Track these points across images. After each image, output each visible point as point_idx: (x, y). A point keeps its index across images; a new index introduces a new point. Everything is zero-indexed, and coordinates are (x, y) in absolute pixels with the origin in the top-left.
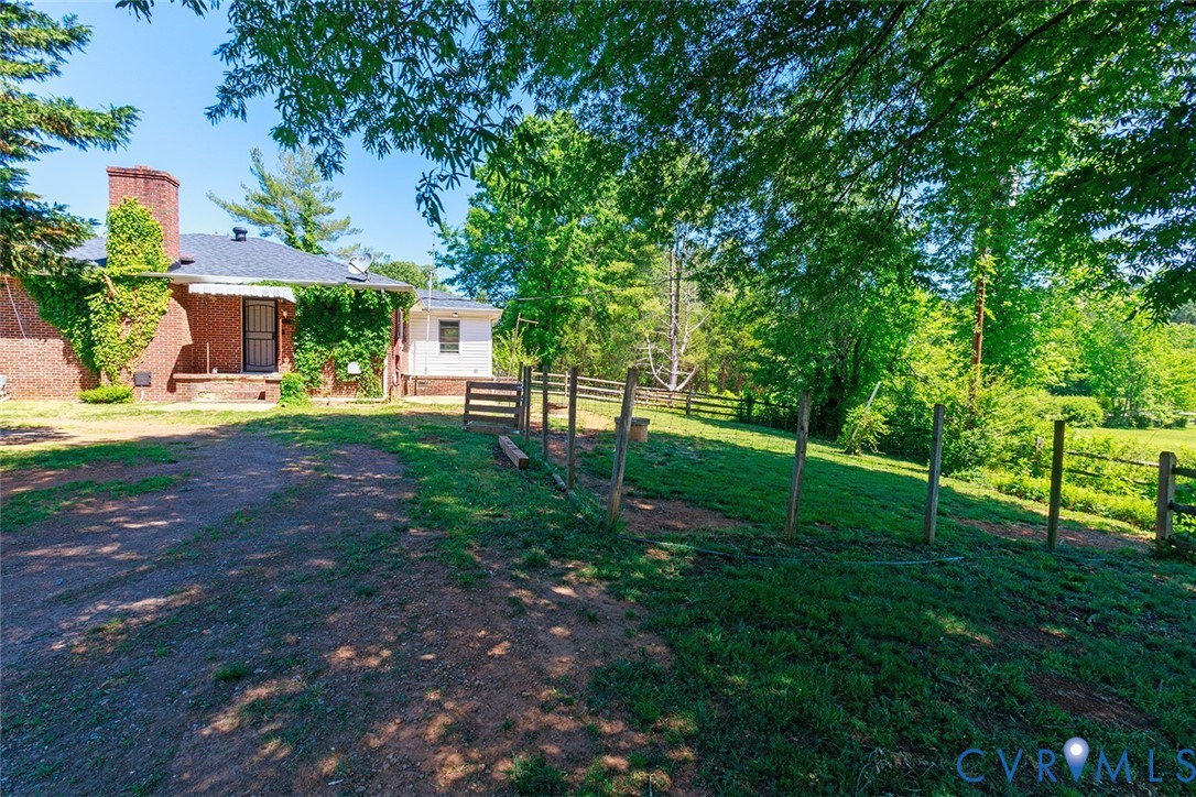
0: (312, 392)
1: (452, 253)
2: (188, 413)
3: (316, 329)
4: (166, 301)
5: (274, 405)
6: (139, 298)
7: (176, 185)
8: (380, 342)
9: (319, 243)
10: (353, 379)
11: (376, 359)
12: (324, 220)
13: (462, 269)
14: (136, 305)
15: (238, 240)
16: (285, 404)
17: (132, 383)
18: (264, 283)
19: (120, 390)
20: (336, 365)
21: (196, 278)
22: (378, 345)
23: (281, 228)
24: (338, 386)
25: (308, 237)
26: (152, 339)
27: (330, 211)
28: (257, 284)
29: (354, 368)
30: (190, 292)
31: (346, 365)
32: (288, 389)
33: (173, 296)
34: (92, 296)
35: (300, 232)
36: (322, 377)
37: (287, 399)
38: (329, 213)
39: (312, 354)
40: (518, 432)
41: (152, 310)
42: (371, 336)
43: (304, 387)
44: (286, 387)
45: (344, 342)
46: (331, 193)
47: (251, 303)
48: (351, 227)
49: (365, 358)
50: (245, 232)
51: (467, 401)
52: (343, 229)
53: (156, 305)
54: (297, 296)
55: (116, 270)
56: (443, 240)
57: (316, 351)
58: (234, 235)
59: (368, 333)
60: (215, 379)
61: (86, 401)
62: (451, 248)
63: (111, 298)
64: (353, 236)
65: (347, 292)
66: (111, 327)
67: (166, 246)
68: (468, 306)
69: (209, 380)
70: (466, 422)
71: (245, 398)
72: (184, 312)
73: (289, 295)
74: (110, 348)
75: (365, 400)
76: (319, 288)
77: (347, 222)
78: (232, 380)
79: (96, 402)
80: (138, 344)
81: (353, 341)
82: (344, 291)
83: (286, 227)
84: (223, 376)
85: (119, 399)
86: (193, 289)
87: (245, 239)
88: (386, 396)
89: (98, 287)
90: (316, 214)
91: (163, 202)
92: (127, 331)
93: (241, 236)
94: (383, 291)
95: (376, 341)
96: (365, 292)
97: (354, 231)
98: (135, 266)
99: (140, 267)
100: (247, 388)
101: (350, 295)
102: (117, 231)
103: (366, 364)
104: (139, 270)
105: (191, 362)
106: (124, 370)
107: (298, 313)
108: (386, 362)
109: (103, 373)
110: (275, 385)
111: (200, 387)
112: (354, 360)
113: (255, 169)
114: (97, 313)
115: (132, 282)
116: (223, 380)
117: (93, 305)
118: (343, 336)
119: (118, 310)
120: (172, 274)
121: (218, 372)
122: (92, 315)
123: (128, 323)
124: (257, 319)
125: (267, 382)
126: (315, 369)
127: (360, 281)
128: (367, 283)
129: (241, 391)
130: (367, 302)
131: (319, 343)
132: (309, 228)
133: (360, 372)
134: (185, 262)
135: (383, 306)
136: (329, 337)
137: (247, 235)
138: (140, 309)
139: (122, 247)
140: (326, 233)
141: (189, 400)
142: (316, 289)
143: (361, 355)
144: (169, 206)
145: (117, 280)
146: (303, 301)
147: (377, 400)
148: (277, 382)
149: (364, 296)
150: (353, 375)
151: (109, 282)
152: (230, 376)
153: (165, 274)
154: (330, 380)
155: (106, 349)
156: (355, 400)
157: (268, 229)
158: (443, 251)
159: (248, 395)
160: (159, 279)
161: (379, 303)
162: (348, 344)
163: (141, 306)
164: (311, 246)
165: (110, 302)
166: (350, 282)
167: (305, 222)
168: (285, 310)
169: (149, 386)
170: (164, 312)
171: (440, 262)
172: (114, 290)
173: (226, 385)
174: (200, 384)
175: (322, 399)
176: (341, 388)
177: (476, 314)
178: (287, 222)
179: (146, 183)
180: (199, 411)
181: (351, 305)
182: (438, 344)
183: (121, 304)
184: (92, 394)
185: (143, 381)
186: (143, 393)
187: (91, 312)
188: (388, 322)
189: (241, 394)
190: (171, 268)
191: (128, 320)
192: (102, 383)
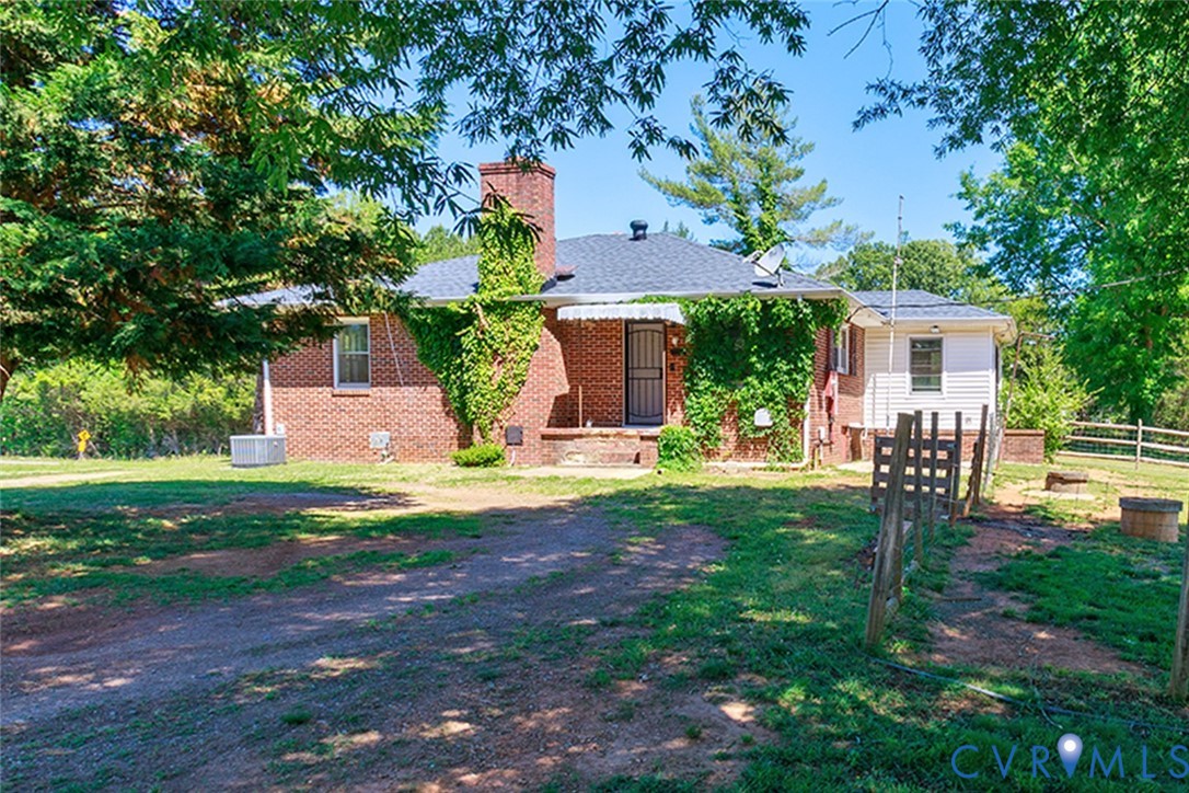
0: (709, 454)
1: (982, 223)
2: (544, 479)
3: (713, 362)
4: (539, 333)
5: (648, 471)
6: (511, 330)
7: (551, 175)
8: (799, 377)
9: (782, 226)
10: (762, 435)
11: (793, 403)
12: (787, 188)
13: (1001, 248)
14: (507, 339)
15: (636, 238)
16: (663, 470)
17: (503, 441)
18: (646, 300)
19: (491, 449)
20: (737, 414)
21: (570, 298)
22: (795, 382)
23: (729, 208)
24: (743, 447)
25: (766, 218)
26: (523, 382)
27: (799, 173)
28: (639, 302)
29: (763, 418)
30: (559, 318)
31: (753, 414)
32: (670, 449)
33: (546, 324)
34: (464, 331)
35: (755, 211)
36: (721, 432)
37: (666, 463)
38: (797, 177)
39: (708, 399)
40: (946, 517)
41: (523, 345)
42: (785, 368)
43: (696, 445)
44: (665, 446)
45: (750, 379)
46: (798, 145)
47: (636, 327)
48: (827, 196)
49: (777, 403)
50: (644, 227)
51: (877, 468)
52: (815, 201)
53: (528, 338)
54: (689, 317)
55: (486, 296)
56: (967, 203)
57: (713, 393)
58: (631, 232)
59: (783, 366)
60: (588, 435)
61: (458, 464)
62: (980, 215)
63: (483, 333)
64: (829, 209)
65: (752, 304)
66: (483, 369)
67: (538, 258)
68: (956, 314)
69: (580, 436)
70: (874, 499)
71: (617, 461)
72: (558, 346)
73: (674, 314)
74: (482, 396)
75: (779, 465)
76: (714, 301)
77: (821, 190)
78: (607, 436)
79: (468, 464)
80: (508, 388)
81: (763, 377)
82: (747, 303)
83: (736, 206)
84: (597, 430)
85: (488, 462)
86: (564, 314)
87: (644, 237)
88: (807, 460)
89: (469, 318)
90: (778, 180)
91: (536, 201)
92: (498, 373)
93: (641, 232)
94: (800, 300)
95: (795, 376)
96: (775, 304)
97: (831, 202)
98: (506, 288)
99: (511, 290)
100: (623, 447)
101: (754, 309)
102: (489, 244)
103: (779, 412)
104: (509, 293)
105: (565, 414)
106: (496, 425)
107: (688, 339)
108: (807, 408)
109: (475, 427)
110: (651, 443)
111: (569, 445)
112: (762, 406)
113: (695, 125)
114: (470, 351)
115: (501, 309)
116: (596, 435)
117: (466, 342)
118: (748, 370)
119: (490, 347)
120: (545, 295)
121: (593, 425)
122: (464, 355)
123: (500, 363)
124: (642, 350)
125: (642, 438)
126: (712, 420)
127: (769, 285)
128: (780, 289)
129: (617, 451)
130: (779, 318)
131: (717, 382)
132: (767, 205)
133: (770, 424)
134: (562, 278)
135: (802, 323)
136: (731, 372)
137: (648, 232)
138: (513, 344)
139: (494, 264)
140: (792, 209)
141: (554, 463)
142: (711, 303)
143: (772, 398)
144: (543, 205)
145: (488, 308)
146: (695, 322)
147: (795, 465)
148: (654, 438)
149: (774, 310)
150: (760, 429)
151: (480, 312)
152: (605, 430)
153: (537, 296)
154: (731, 435)
155: (478, 397)
156: (764, 465)
157: (712, 212)
158: (968, 221)
159: (621, 457)
160: (530, 303)
161: (795, 318)
162: (756, 382)
163: (512, 340)
164: (769, 231)
165: (481, 336)
166: (756, 290)
167: (763, 195)
168: (676, 335)
169: (521, 444)
170: (536, 347)
171: (964, 241)
172: (485, 320)
173: (599, 443)
174: (569, 443)
175: (720, 464)
176: (747, 448)
177: (969, 327)
178: (737, 199)
179: (518, 180)
180: (557, 478)
181: (758, 324)
182: (908, 376)
183: (492, 338)
184: (466, 454)
185: (514, 438)
186: (514, 454)
187: (464, 350)
188: (811, 347)
189: (613, 455)
190: (544, 288)
191: (500, 359)
192: (475, 441)
